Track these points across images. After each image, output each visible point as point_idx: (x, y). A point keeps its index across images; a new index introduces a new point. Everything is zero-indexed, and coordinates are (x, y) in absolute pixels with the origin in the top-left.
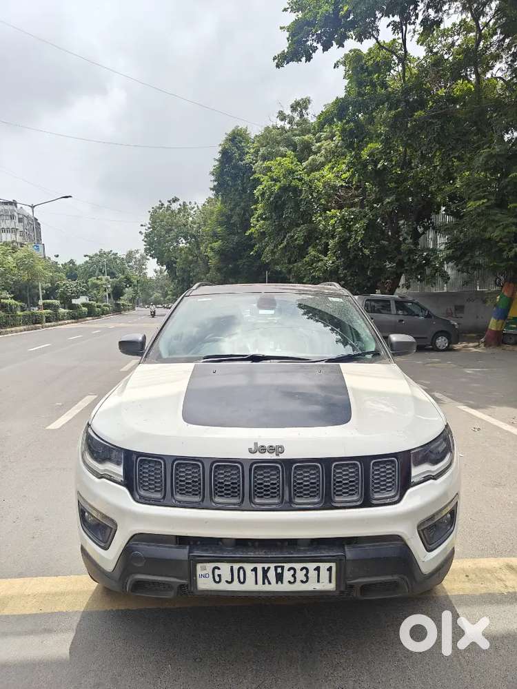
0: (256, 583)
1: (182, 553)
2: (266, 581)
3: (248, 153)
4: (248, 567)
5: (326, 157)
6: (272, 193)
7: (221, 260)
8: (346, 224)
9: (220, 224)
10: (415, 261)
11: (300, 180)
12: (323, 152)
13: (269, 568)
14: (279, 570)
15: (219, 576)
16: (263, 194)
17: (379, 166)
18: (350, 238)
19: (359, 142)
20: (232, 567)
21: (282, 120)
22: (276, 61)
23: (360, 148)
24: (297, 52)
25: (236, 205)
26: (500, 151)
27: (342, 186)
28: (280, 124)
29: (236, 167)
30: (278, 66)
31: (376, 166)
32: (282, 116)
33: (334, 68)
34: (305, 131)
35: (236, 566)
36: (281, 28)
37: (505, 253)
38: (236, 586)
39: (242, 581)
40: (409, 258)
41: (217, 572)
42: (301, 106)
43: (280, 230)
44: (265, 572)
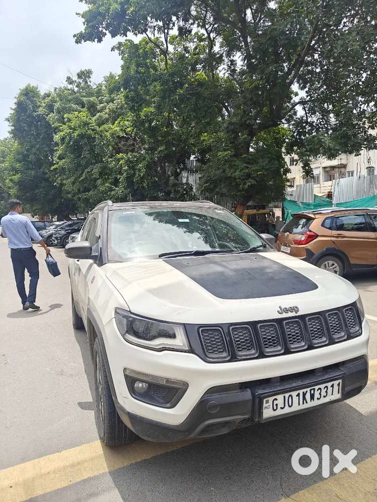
0: (299, 405)
1: (247, 395)
2: (305, 401)
3: (40, 106)
4: (294, 394)
5: (109, 115)
6: (71, 139)
7: (19, 190)
8: (131, 164)
9: (19, 161)
10: (179, 191)
11: (93, 130)
12: (107, 110)
13: (307, 392)
14: (312, 392)
15: (277, 405)
16: (63, 139)
17: (153, 124)
18: (135, 174)
19: (139, 106)
20: (284, 397)
21: (70, 84)
22: (76, 38)
23: (140, 110)
24: (92, 34)
25: (32, 147)
26: (237, 121)
27: (123, 137)
28: (70, 87)
29: (30, 116)
30: (77, 42)
31: (150, 124)
32: (70, 80)
33: (112, 51)
34: (90, 94)
35: (287, 395)
36: (77, 14)
37: (241, 186)
38: (287, 410)
39: (290, 405)
40: (175, 190)
41: (275, 402)
42: (85, 75)
43: (78, 167)
44: (304, 394)
